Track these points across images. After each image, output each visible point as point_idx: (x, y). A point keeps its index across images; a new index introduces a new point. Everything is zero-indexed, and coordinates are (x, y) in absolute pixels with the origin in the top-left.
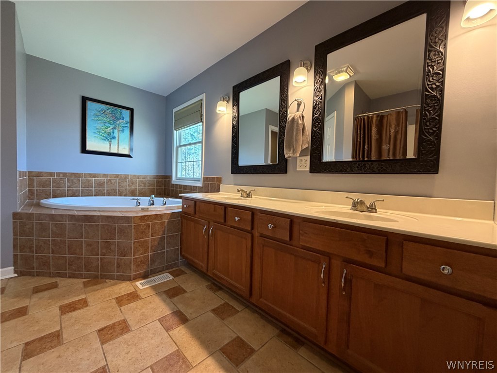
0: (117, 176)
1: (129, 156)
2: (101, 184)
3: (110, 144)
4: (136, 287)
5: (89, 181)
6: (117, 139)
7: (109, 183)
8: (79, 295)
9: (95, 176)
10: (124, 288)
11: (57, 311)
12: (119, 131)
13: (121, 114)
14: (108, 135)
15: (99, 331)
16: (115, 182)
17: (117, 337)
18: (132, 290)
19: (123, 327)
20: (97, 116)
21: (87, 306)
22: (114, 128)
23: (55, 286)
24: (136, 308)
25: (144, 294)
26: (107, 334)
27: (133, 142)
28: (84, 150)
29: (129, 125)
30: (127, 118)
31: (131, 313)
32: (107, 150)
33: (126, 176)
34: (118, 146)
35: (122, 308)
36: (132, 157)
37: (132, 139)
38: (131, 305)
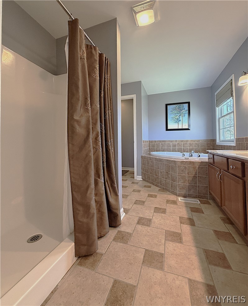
0: (182, 141)
1: (188, 129)
2: (175, 146)
3: (178, 124)
4: (177, 199)
5: (169, 144)
6: (181, 121)
7: (178, 145)
8: (155, 193)
9: (172, 141)
10: (172, 197)
11: (147, 195)
12: (182, 116)
13: (183, 107)
14: (177, 120)
15: (155, 208)
16: (181, 145)
17: (160, 213)
18: (175, 199)
19: (164, 211)
20: (172, 111)
21: (156, 198)
22: (180, 115)
23: (150, 187)
24: (173, 207)
25: (179, 204)
26: (158, 210)
27: (190, 121)
28: (167, 130)
29: (187, 112)
30: (187, 108)
31: (170, 208)
32: (177, 128)
33: (187, 141)
34: (182, 125)
35: (167, 204)
36: (190, 130)
37: (190, 119)
38: (171, 205)
